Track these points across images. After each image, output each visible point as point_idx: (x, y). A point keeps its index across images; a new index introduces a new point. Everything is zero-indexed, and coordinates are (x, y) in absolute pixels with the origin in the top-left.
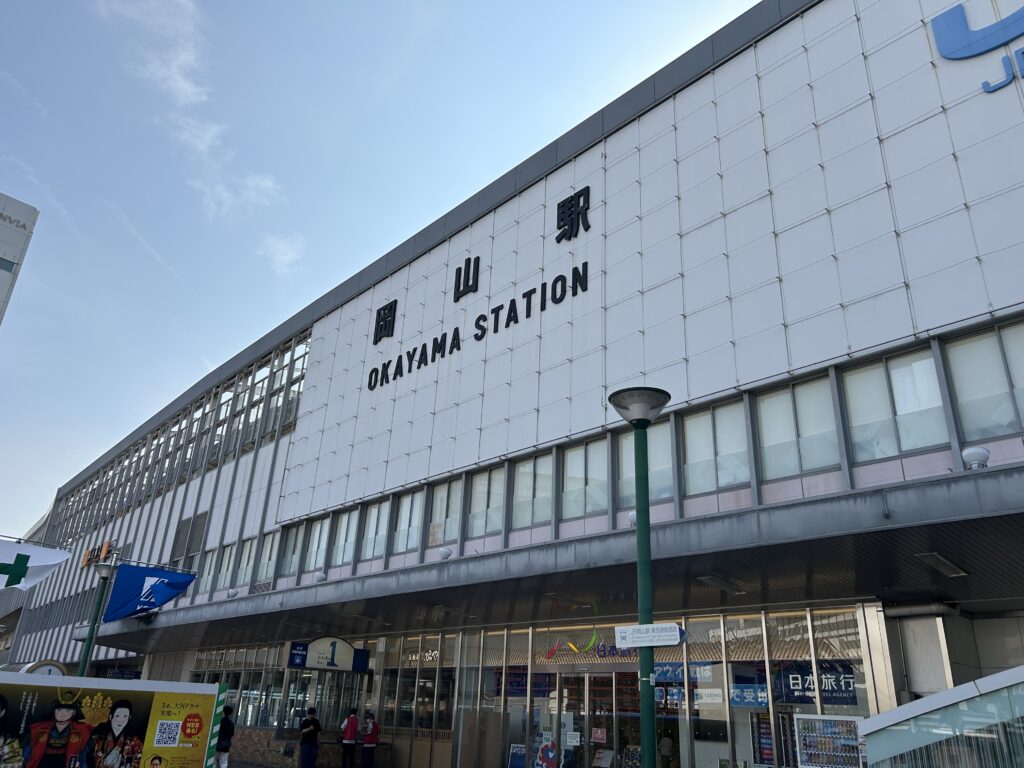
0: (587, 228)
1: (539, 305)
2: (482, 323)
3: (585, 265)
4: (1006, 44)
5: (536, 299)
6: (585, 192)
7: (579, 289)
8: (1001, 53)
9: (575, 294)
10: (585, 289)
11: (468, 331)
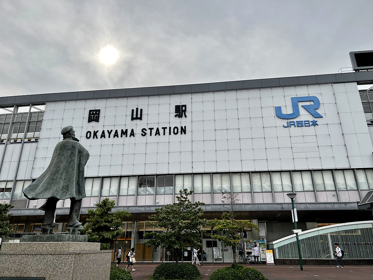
0: (186, 116)
1: (169, 133)
2: (144, 131)
3: (185, 127)
4: (288, 119)
5: (167, 131)
6: (185, 106)
7: (183, 133)
8: (287, 121)
9: (182, 134)
10: (185, 133)
11: (138, 132)
